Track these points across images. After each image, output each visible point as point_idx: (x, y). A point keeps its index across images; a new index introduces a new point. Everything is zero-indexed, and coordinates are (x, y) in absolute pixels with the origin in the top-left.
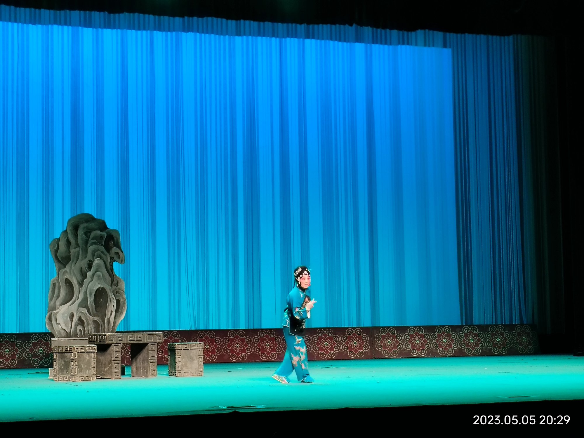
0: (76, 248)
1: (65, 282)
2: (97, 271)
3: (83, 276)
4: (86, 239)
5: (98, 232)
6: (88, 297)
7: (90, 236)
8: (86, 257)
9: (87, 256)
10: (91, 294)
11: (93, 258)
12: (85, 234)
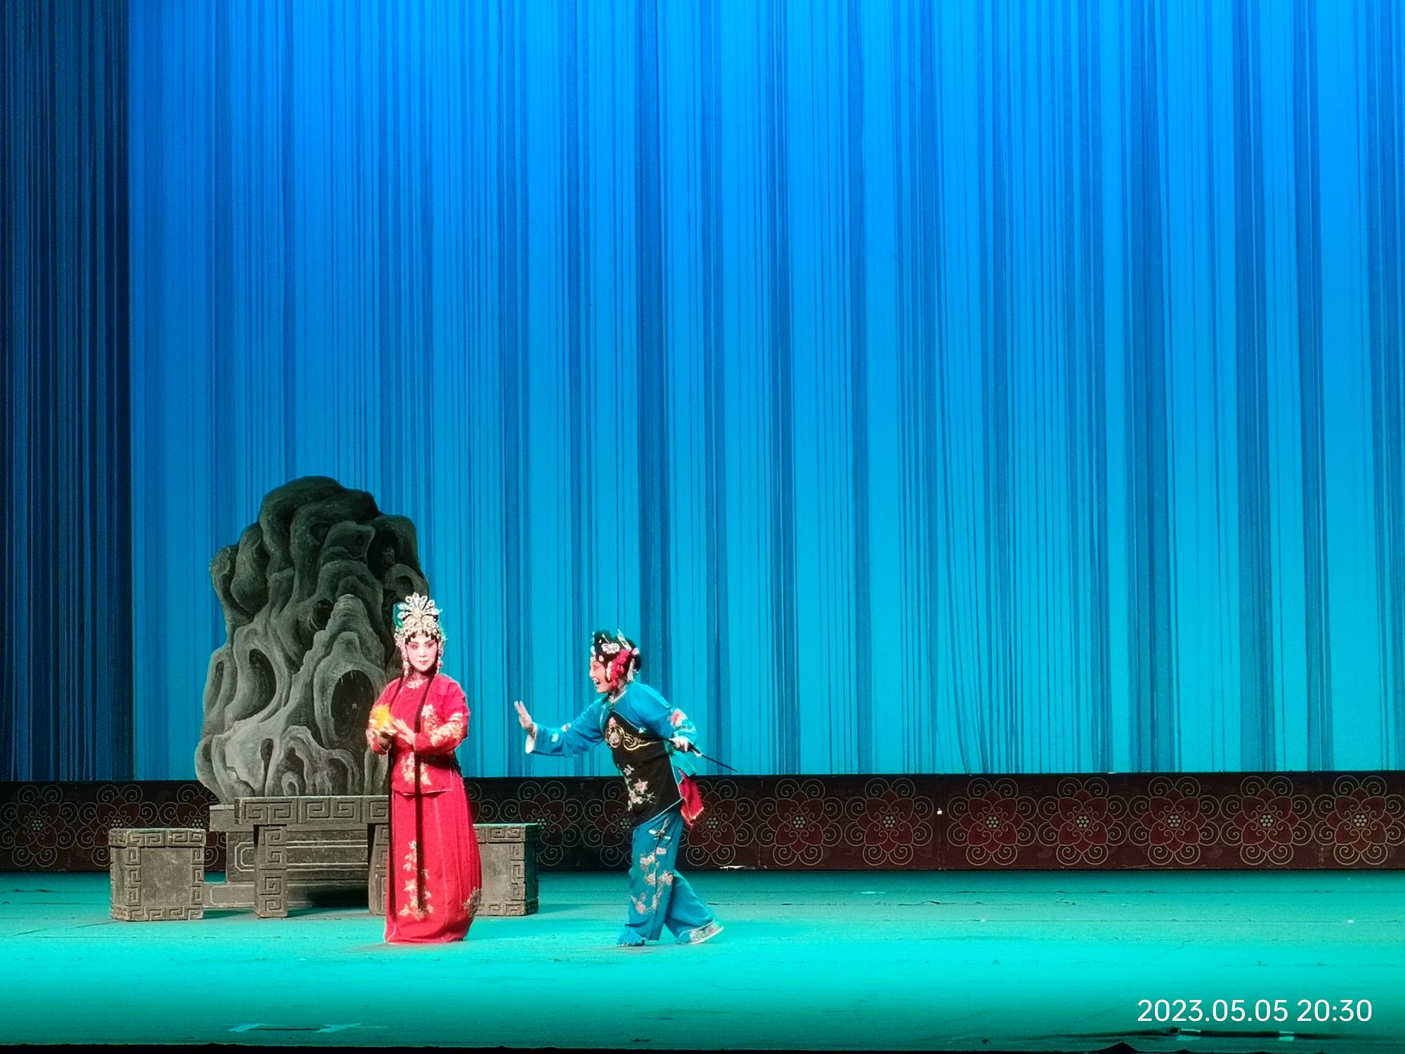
0: (285, 568)
1: (251, 660)
2: (344, 627)
3: (302, 644)
4: (314, 545)
5: (352, 525)
6: (315, 697)
7: (325, 536)
8: (313, 591)
9: (315, 591)
10: (323, 689)
11: (333, 594)
12: (312, 533)
